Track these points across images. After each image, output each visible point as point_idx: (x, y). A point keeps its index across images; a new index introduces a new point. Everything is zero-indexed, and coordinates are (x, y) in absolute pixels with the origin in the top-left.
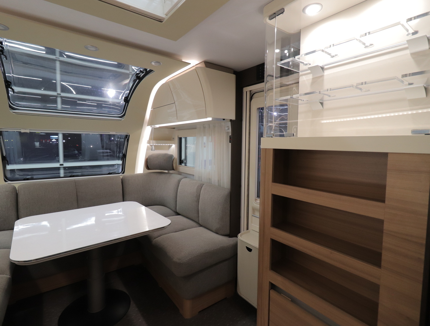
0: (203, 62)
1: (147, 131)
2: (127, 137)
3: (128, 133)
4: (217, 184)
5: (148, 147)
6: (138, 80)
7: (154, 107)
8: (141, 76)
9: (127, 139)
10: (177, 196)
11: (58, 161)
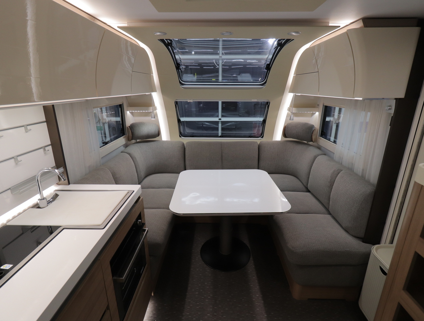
0: (361, 20)
1: (288, 98)
2: (268, 104)
3: (268, 100)
4: (360, 174)
5: (288, 114)
6: (279, 47)
7: (297, 73)
8: (283, 43)
9: (268, 106)
10: (310, 172)
11: (218, 116)
